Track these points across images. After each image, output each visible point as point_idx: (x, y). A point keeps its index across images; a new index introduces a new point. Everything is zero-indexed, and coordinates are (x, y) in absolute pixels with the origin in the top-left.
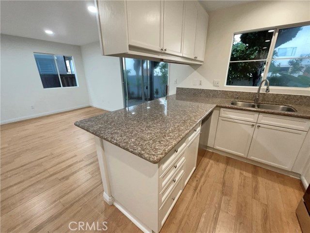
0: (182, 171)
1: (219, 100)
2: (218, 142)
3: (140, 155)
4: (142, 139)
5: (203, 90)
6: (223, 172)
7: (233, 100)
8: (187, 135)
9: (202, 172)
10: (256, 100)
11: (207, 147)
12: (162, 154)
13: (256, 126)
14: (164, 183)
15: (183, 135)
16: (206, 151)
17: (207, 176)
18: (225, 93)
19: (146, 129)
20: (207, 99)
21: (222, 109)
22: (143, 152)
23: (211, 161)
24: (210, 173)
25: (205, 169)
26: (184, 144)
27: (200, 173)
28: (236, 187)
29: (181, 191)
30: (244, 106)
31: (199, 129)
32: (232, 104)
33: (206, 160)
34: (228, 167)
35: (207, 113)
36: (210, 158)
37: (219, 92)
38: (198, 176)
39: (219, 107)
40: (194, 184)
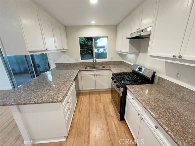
0: (71, 104)
1: (80, 67)
2: (84, 86)
3: (52, 102)
4: (49, 96)
5: (71, 63)
6: (89, 99)
7: (85, 66)
8: (70, 87)
9: (80, 102)
10: (94, 65)
11: (80, 91)
12: (62, 97)
13: (95, 76)
14: (65, 111)
15: (68, 88)
16: (80, 93)
17: (83, 103)
18: (81, 64)
19: (48, 91)
20: (74, 68)
21: (82, 72)
22: (53, 100)
23: (83, 96)
24: (84, 102)
25: (81, 101)
26: (69, 92)
27: (79, 104)
28: (94, 102)
29: (73, 114)
30: (90, 68)
31: (74, 83)
32: (86, 68)
33: (81, 97)
34: (90, 96)
35: (76, 75)
36: (82, 95)
37: (79, 64)
38: (79, 105)
39: (80, 71)
40: (78, 109)
